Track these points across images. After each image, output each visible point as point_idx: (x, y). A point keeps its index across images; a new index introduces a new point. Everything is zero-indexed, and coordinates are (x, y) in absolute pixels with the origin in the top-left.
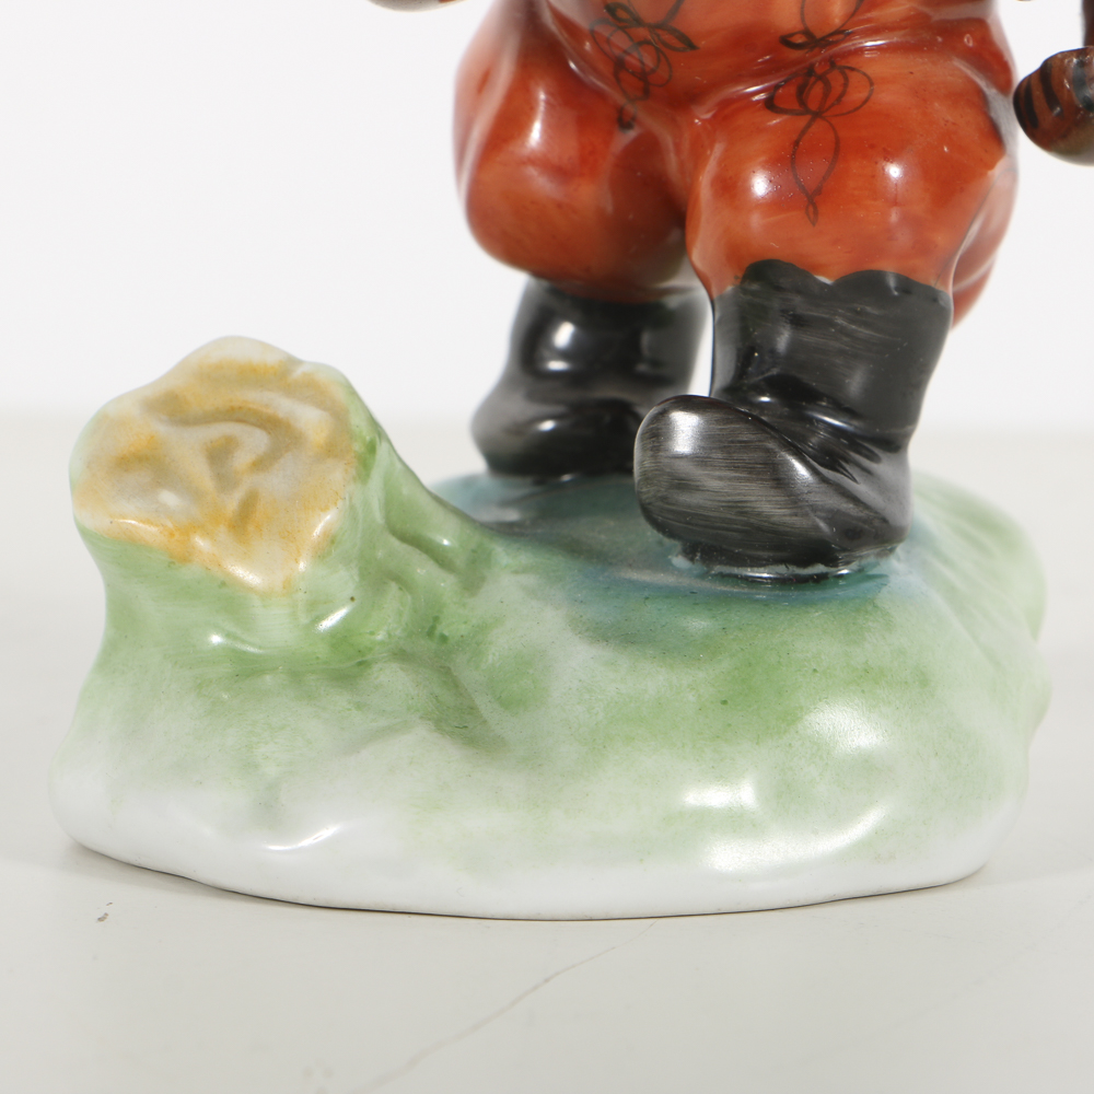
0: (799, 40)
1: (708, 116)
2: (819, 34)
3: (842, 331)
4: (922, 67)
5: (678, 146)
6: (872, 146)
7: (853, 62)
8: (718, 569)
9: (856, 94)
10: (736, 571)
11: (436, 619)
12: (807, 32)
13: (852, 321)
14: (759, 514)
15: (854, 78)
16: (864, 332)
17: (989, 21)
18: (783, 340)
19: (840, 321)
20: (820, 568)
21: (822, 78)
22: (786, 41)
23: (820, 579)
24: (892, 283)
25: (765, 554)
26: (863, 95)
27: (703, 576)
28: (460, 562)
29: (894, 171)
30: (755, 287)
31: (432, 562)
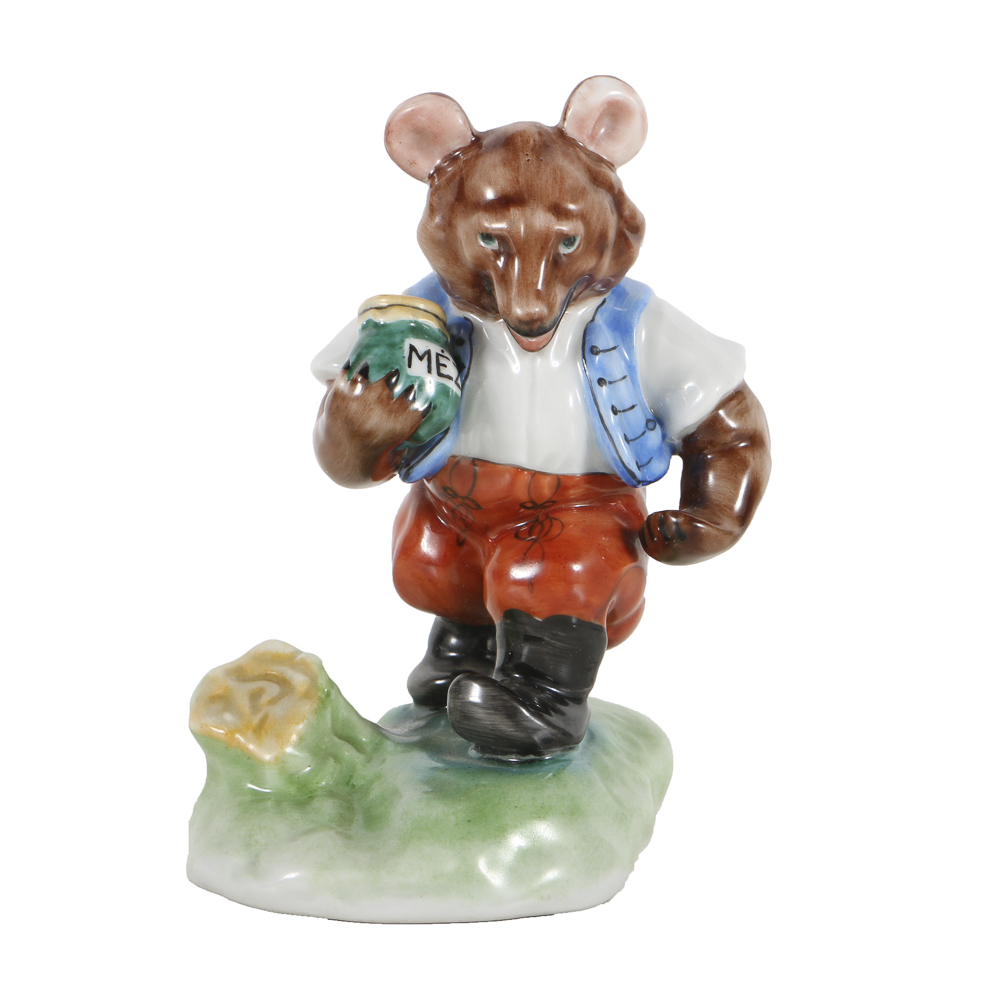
0: (529, 505)
1: (494, 537)
2: (539, 503)
3: (548, 643)
4: (593, 519)
5: (484, 552)
6: (559, 556)
7: (557, 515)
8: (487, 756)
9: (555, 531)
10: (494, 756)
11: (351, 777)
12: (532, 501)
13: (552, 639)
14: (500, 730)
15: (556, 523)
16: (559, 644)
17: (635, 496)
18: (526, 650)
19: (546, 638)
20: (532, 757)
21: (541, 523)
22: (522, 505)
23: (531, 762)
24: (574, 621)
25: (506, 750)
26: (558, 532)
27: (480, 759)
28: (368, 749)
29: (577, 567)
30: (508, 621)
31: (354, 749)
